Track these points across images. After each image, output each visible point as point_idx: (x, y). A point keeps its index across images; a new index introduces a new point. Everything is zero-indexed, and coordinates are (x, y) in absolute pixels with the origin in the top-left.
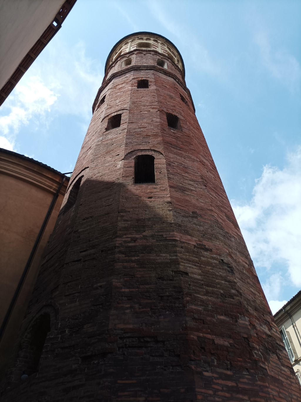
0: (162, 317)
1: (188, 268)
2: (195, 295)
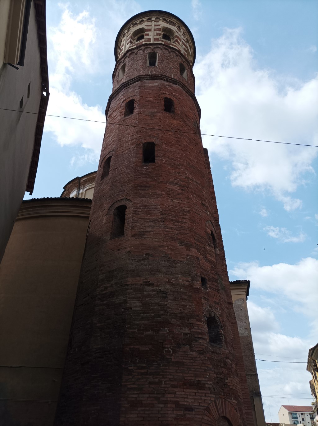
0: (114, 339)
1: (133, 304)
2: (134, 322)
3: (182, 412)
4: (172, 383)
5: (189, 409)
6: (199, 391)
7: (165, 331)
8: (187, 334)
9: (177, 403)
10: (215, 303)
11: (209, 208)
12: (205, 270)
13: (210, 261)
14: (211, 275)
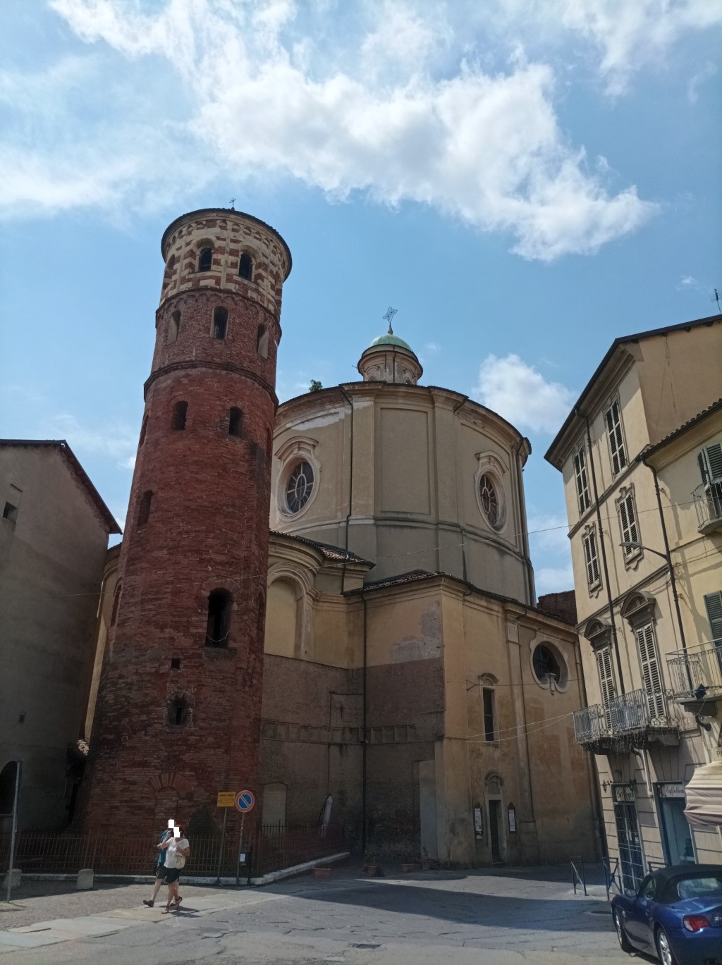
3: (127, 786)
4: (123, 764)
5: (134, 783)
6: (145, 769)
7: (125, 721)
8: (144, 721)
9: (125, 780)
10: (189, 682)
11: (218, 558)
12: (181, 649)
13: (193, 635)
14: (191, 652)
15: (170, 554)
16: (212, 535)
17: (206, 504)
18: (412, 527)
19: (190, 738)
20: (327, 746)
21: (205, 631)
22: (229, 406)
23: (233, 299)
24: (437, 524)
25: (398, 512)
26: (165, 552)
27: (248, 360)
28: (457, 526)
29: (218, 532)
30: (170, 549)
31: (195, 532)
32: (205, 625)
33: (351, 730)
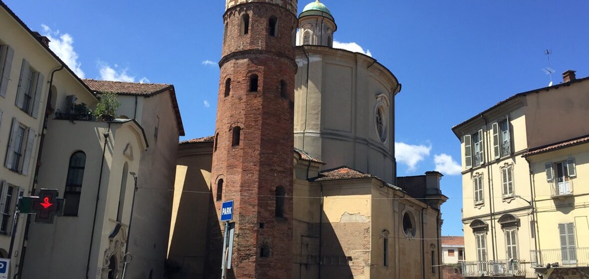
10: (269, 235)
11: (279, 169)
12: (264, 218)
13: (269, 211)
14: (269, 219)
15: (255, 165)
16: (276, 156)
17: (272, 138)
18: (341, 140)
19: (271, 264)
20: (299, 265)
21: (275, 209)
22: (280, 79)
23: (280, 11)
24: (355, 139)
25: (333, 130)
26: (252, 164)
27: (288, 50)
28: (365, 140)
29: (278, 154)
30: (255, 162)
31: (268, 153)
32: (275, 205)
33: (312, 256)
